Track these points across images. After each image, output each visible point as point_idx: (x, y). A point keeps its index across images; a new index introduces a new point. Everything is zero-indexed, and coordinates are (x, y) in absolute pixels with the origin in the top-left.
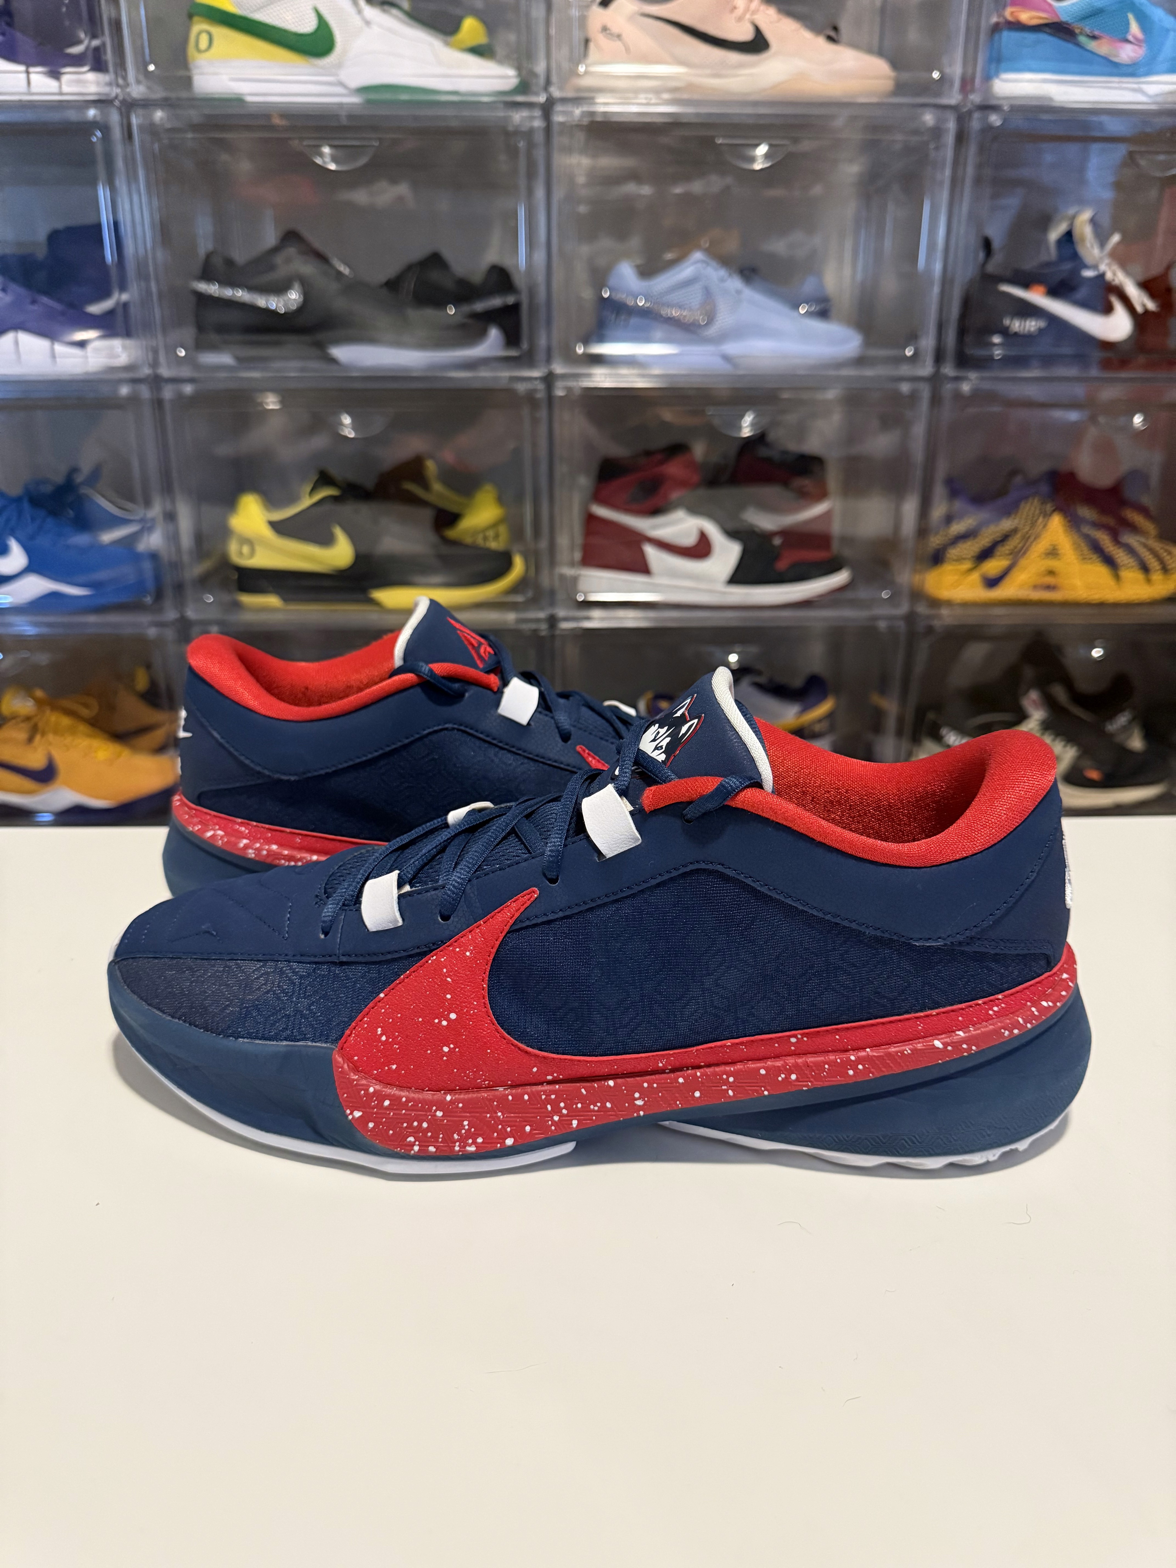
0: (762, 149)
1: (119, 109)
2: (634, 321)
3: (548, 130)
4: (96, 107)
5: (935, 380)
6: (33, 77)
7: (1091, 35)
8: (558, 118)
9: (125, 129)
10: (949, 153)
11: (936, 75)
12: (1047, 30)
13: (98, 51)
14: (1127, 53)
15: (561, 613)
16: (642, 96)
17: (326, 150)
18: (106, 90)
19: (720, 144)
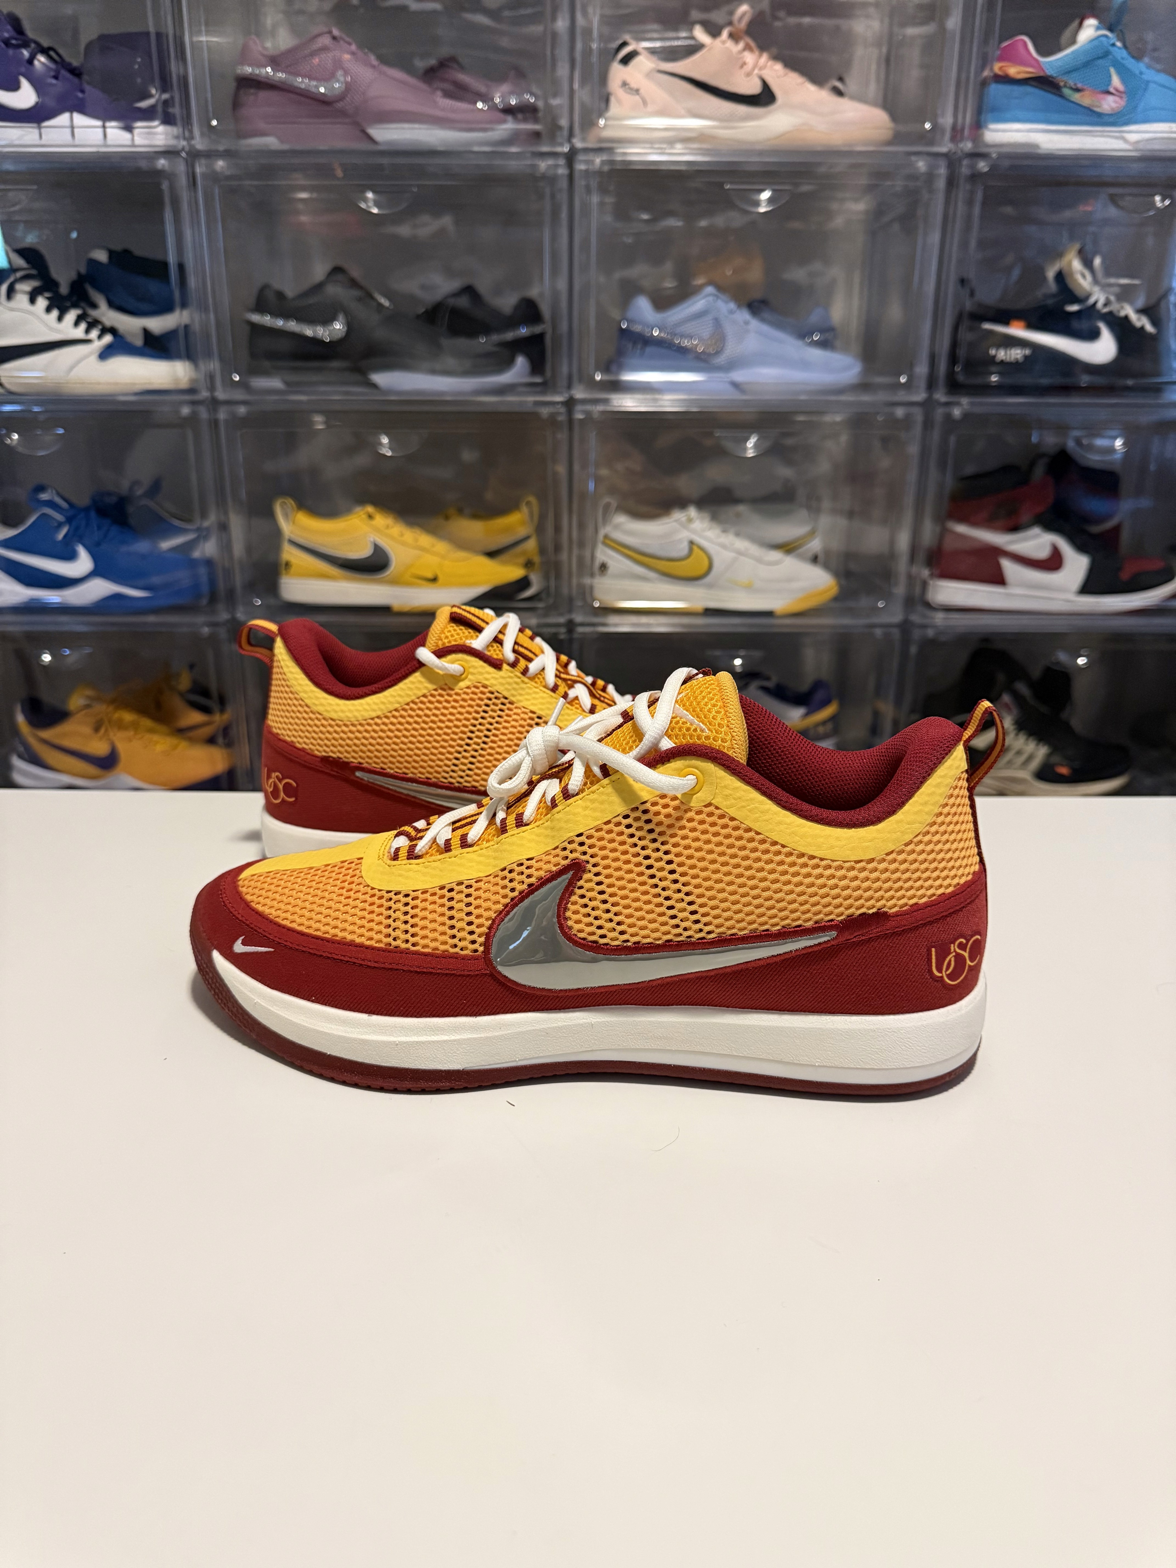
1: (186, 160)
2: (649, 350)
3: (571, 177)
4: (165, 158)
5: (928, 405)
6: (109, 131)
7: (1074, 87)
8: (580, 167)
9: (190, 177)
10: (940, 198)
11: (928, 126)
12: (1033, 83)
13: (166, 103)
14: (1109, 104)
15: (578, 618)
16: (657, 146)
17: (370, 195)
18: (174, 142)
19: (728, 190)
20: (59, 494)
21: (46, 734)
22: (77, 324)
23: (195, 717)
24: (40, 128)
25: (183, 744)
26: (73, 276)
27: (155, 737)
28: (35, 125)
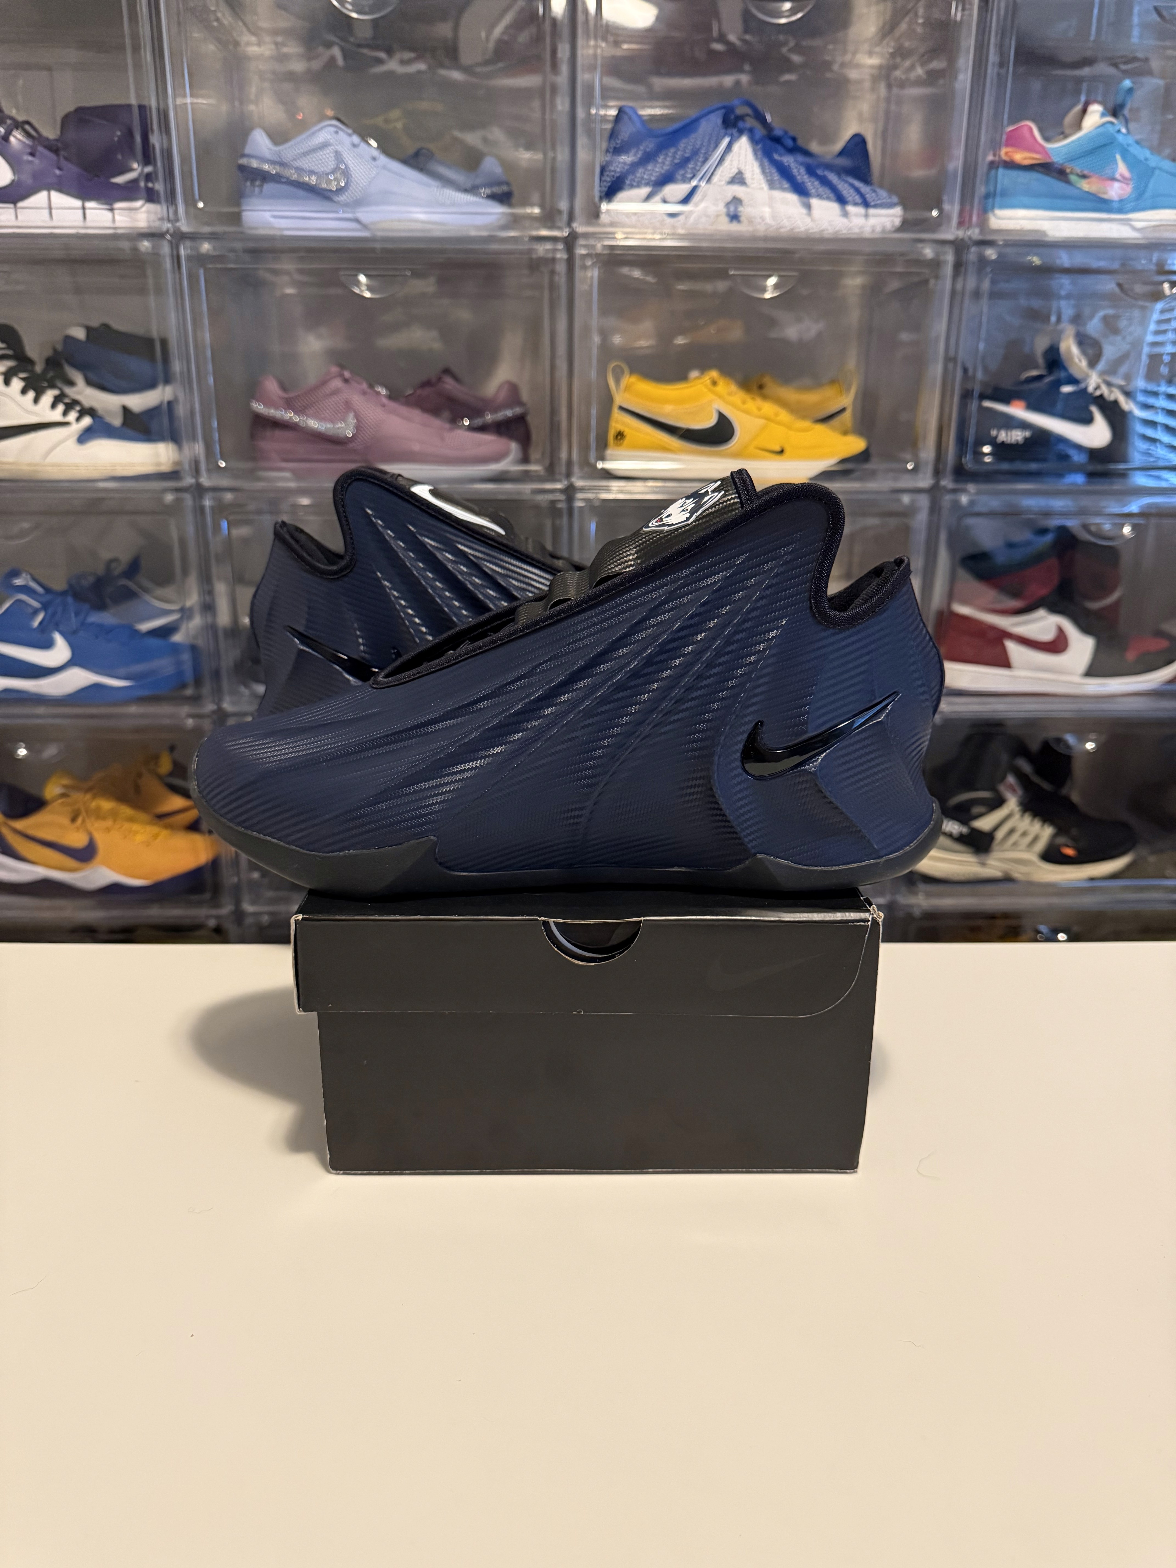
0: (772, 281)
1: (171, 242)
3: (570, 260)
4: (148, 240)
5: (934, 491)
6: (89, 211)
7: (1080, 174)
8: (580, 251)
9: (176, 261)
10: (948, 283)
11: (935, 213)
12: (1039, 169)
13: (148, 177)
17: (362, 278)
18: (157, 224)
19: (732, 275)
20: (35, 580)
21: (20, 825)
22: (54, 406)
23: (177, 802)
24: (15, 207)
25: (165, 833)
26: (49, 353)
27: (135, 827)
28: (11, 206)
